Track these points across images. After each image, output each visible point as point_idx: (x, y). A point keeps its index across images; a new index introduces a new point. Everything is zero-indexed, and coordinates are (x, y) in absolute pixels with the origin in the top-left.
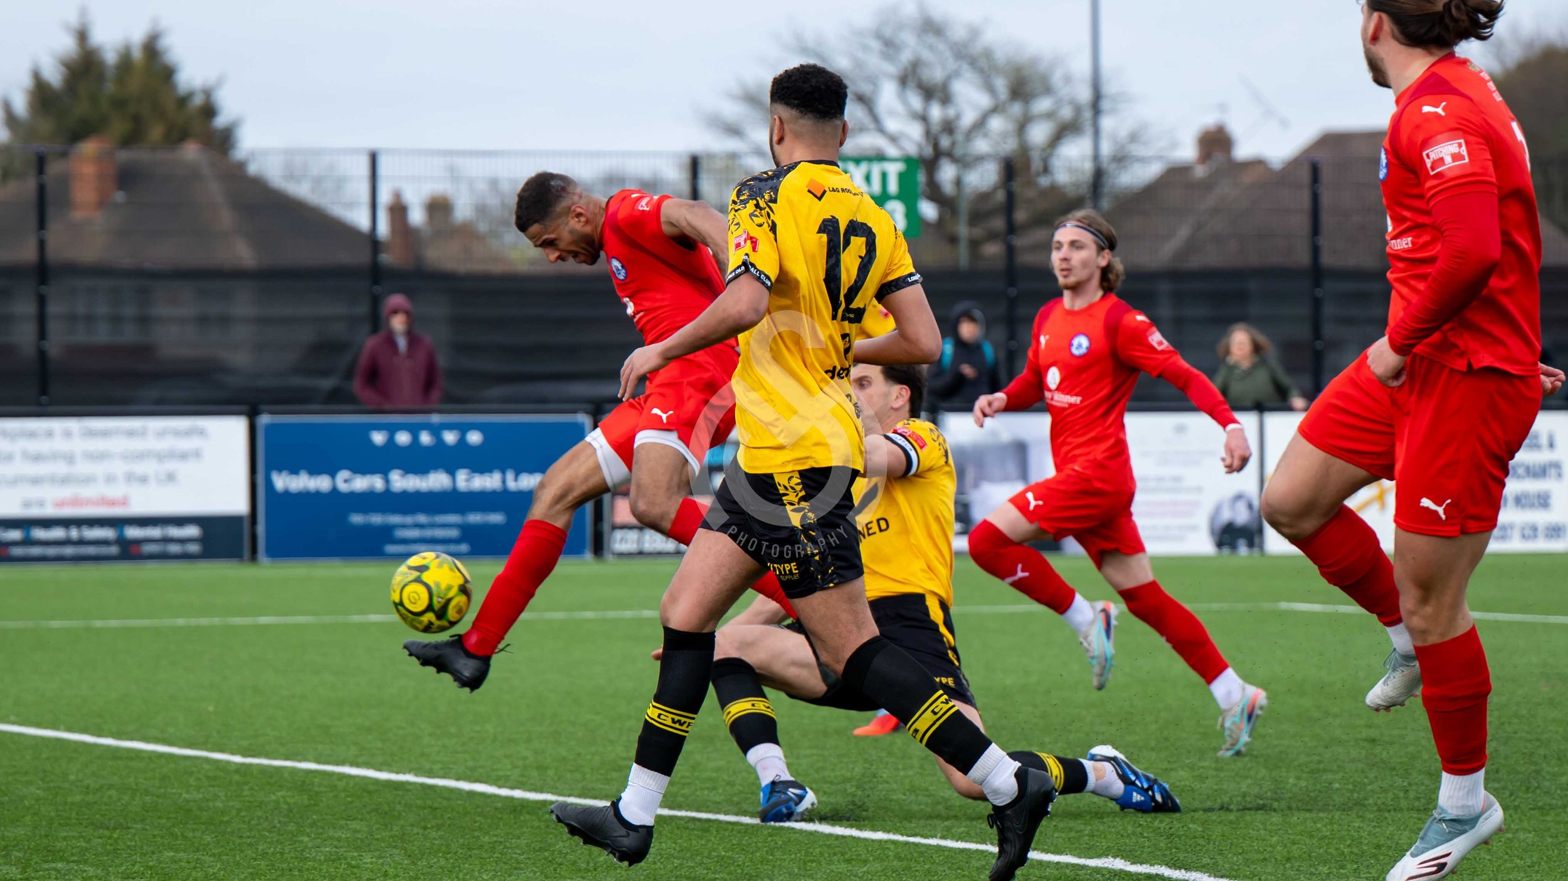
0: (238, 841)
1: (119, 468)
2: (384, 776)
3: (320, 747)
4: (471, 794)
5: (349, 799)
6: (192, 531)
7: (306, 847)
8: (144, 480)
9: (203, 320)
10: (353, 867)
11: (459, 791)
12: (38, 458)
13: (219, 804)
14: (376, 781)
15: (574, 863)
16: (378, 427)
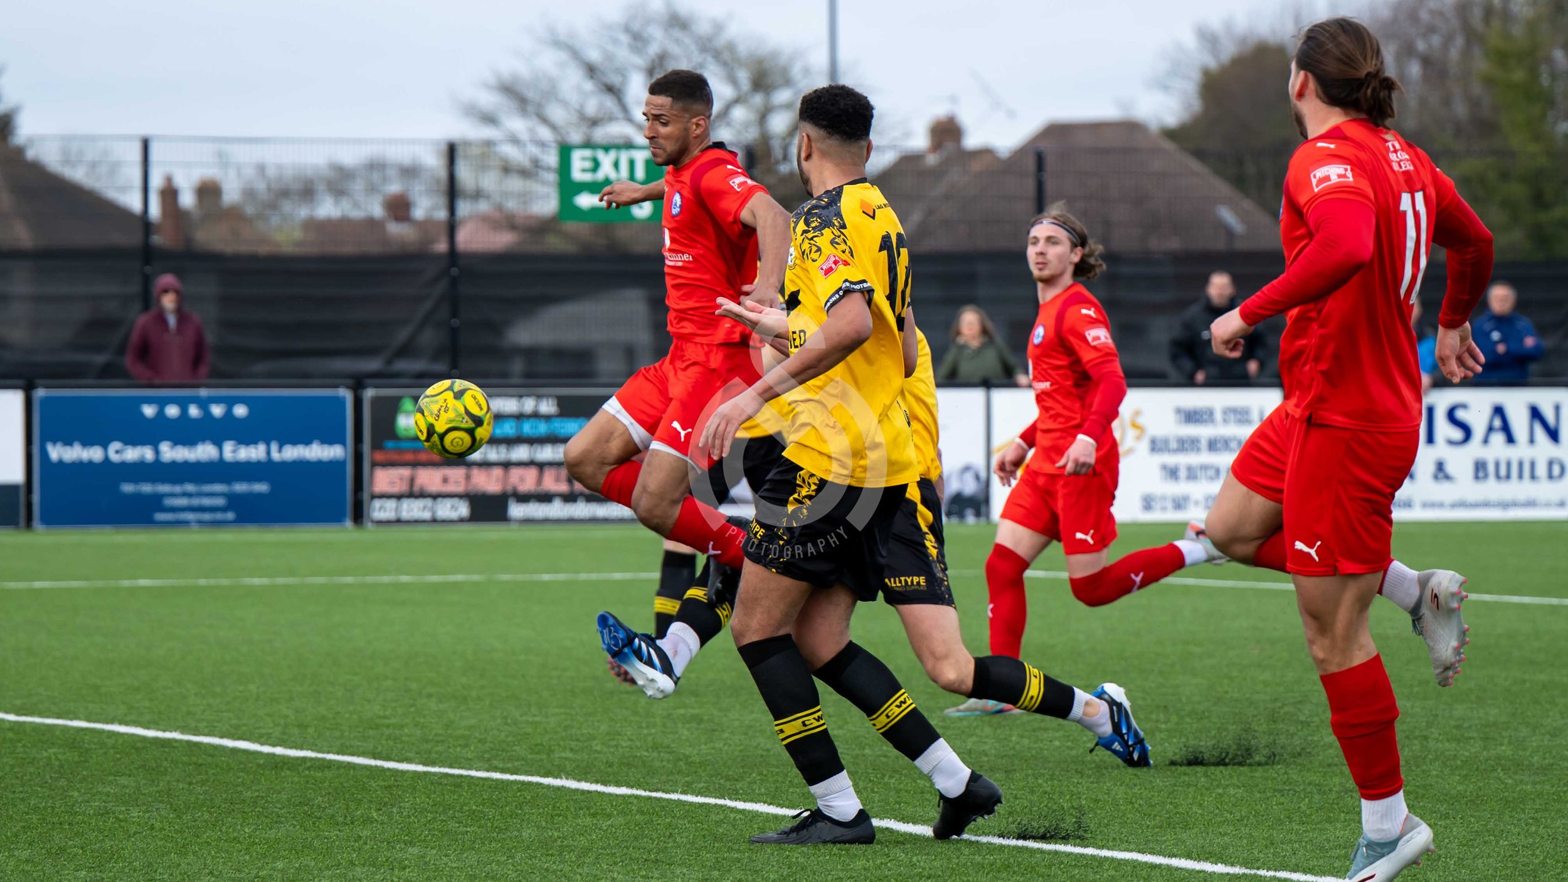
0: (11, 796)
2: (151, 733)
3: (91, 706)
4: (235, 751)
5: (118, 756)
7: (76, 801)
10: (121, 821)
11: (223, 748)
14: (144, 739)
15: (333, 817)
16: (149, 401)
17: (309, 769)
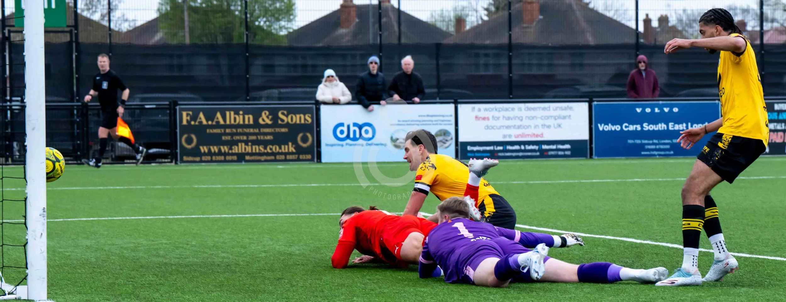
1: (539, 122)
6: (568, 146)
8: (549, 127)
12: (509, 118)
16: (639, 106)
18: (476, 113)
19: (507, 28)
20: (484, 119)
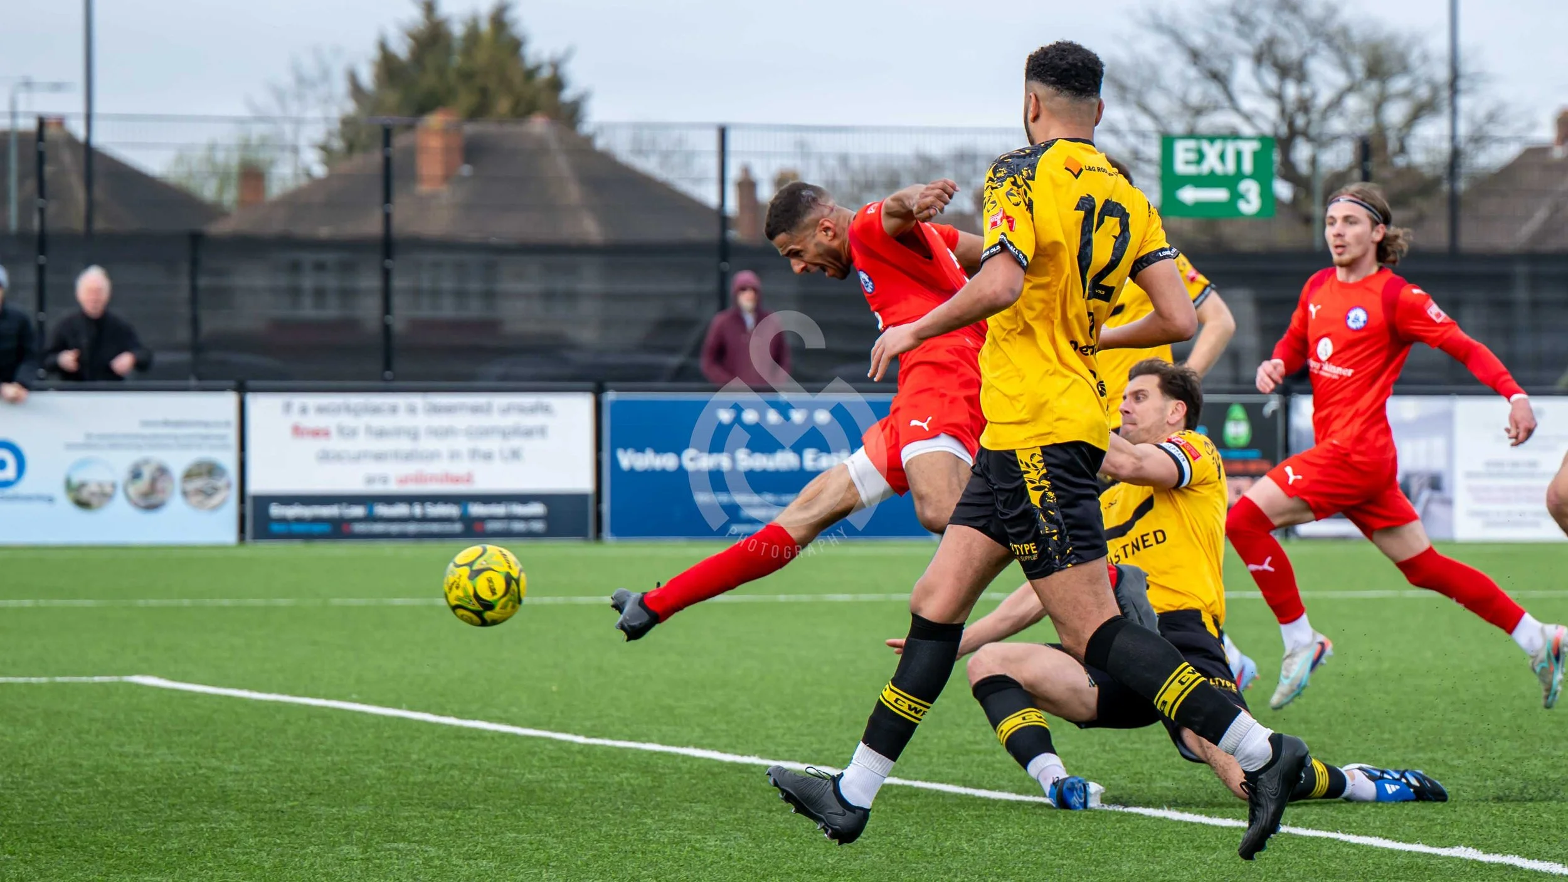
0: (581, 822)
1: (462, 444)
2: (728, 758)
3: (664, 728)
5: (694, 781)
6: (537, 509)
7: (650, 829)
8: (488, 456)
9: (549, 296)
10: (697, 850)
12: (381, 433)
13: (562, 785)
14: (721, 764)
15: (920, 848)
17: (895, 796)
18: (296, 418)
19: (378, 195)
20: (316, 433)
